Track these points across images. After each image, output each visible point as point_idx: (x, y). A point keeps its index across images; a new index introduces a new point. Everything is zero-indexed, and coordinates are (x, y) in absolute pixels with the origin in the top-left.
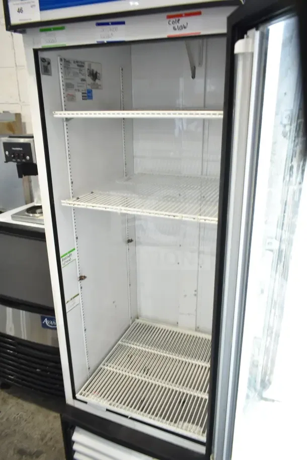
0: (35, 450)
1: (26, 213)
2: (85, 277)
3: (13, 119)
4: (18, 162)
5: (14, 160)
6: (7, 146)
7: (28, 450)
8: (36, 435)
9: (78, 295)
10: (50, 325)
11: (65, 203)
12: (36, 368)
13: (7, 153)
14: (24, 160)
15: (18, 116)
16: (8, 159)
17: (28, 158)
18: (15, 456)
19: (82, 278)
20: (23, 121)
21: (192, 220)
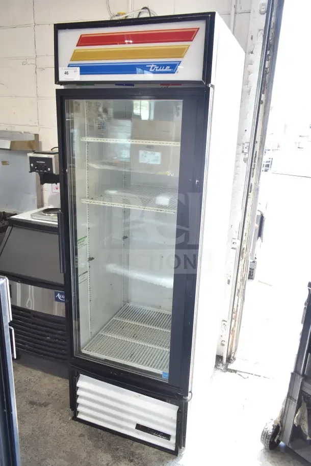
0: (44, 401)
1: (43, 213)
2: (93, 259)
3: (33, 138)
4: (40, 173)
5: (37, 171)
6: (32, 160)
7: (38, 402)
8: (44, 391)
9: (87, 272)
10: (62, 299)
11: (84, 201)
12: (46, 336)
13: (32, 165)
14: (45, 171)
15: (37, 136)
16: (32, 170)
17: (49, 169)
18: (28, 405)
19: (91, 259)
20: (40, 140)
21: (173, 213)
